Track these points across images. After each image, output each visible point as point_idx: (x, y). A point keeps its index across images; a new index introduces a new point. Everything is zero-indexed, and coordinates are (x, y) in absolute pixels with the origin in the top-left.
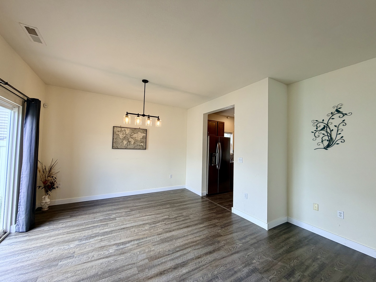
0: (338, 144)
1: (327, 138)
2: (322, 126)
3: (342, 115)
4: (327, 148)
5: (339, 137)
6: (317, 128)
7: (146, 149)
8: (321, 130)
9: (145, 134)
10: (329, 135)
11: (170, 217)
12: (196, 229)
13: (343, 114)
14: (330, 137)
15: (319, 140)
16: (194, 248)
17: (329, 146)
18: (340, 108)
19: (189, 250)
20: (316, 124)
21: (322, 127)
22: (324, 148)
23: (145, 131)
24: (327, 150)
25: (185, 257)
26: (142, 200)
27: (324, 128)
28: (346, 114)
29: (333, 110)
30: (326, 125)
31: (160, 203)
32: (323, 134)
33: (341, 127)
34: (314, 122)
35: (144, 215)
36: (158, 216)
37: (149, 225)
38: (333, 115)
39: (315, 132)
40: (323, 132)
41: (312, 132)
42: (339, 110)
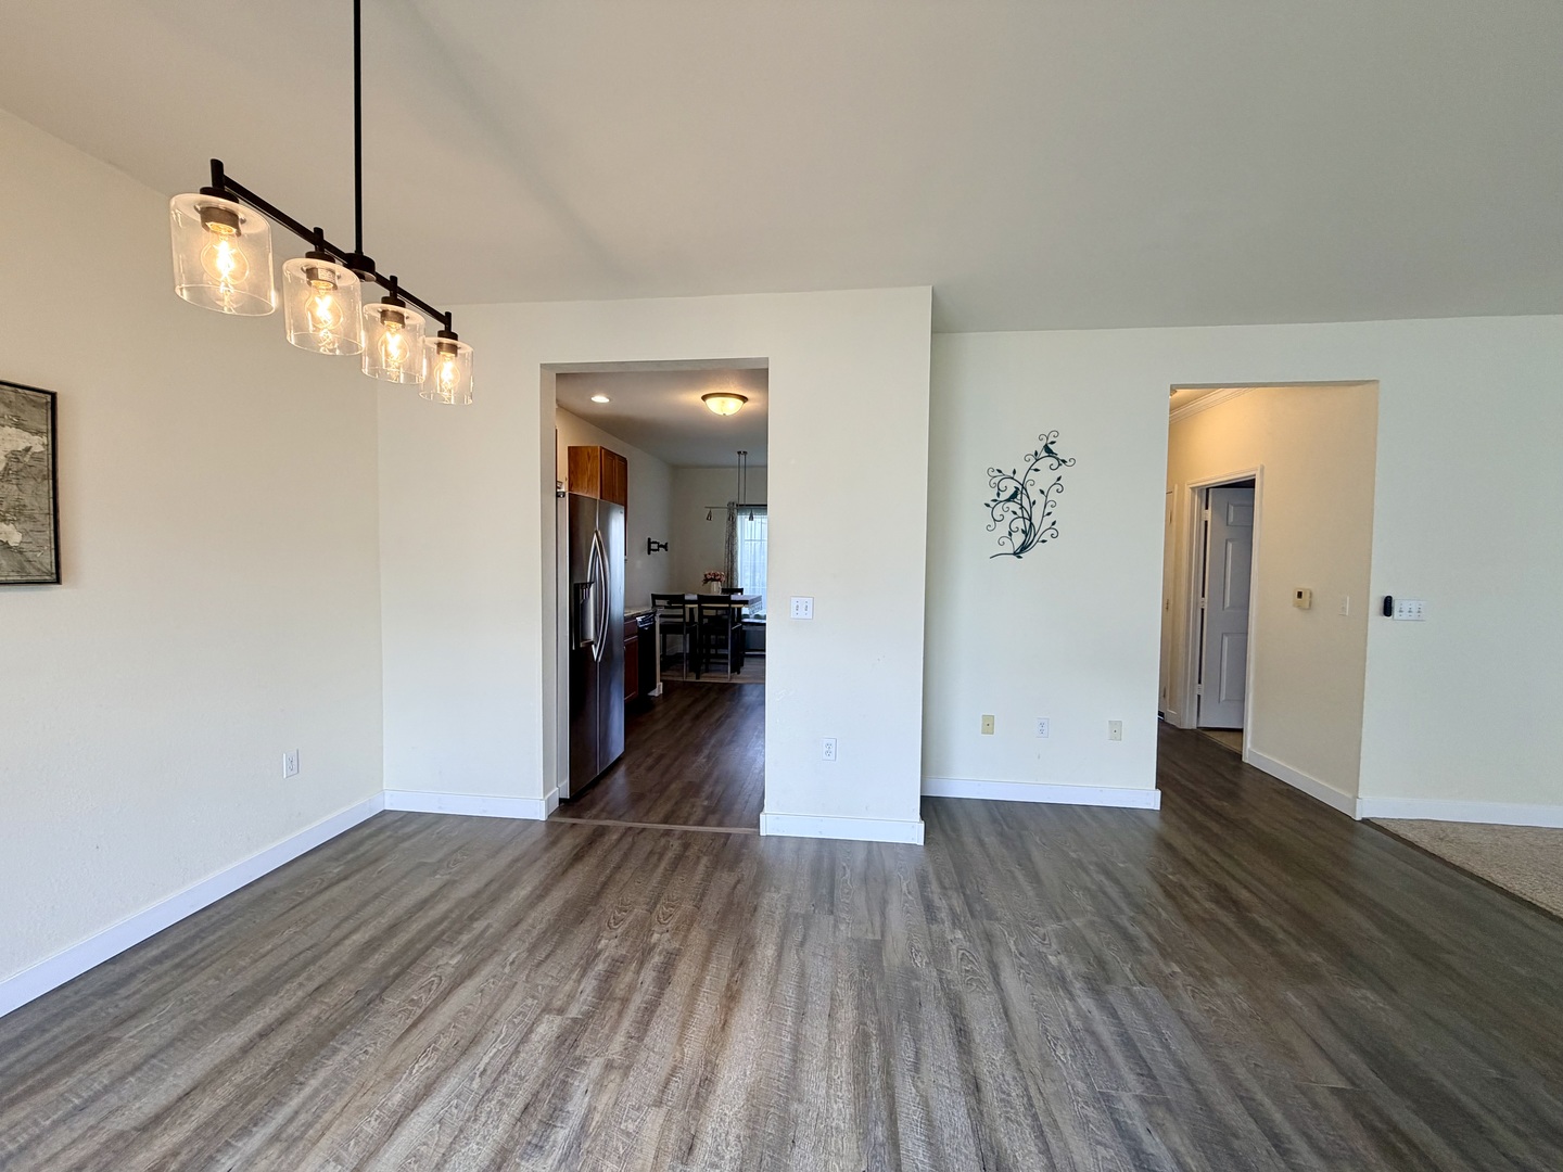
0: (1044, 541)
1: (1019, 524)
2: (1011, 486)
3: (1055, 463)
4: (1021, 551)
5: (1048, 521)
6: (998, 495)
7: (58, 581)
8: (1008, 500)
9: (38, 433)
10: (1026, 515)
11: (574, 1011)
12: (774, 982)
13: (1058, 459)
14: (1028, 523)
15: (1003, 529)
16: (902, 1065)
17: (1024, 548)
18: (1052, 443)
19: (906, 1092)
20: (996, 480)
21: (1011, 491)
22: (1015, 554)
23: (35, 404)
24: (1020, 557)
25: (947, 1132)
26: (137, 1039)
27: (1014, 496)
28: (1064, 461)
29: (1039, 447)
30: (1020, 487)
31: (361, 976)
32: (1015, 513)
33: (1053, 495)
34: (993, 474)
35: (371, 1127)
36: (488, 1054)
37: (524, 1156)
38: (1037, 460)
39: (992, 504)
40: (1013, 506)
41: (988, 505)
42: (1050, 446)
